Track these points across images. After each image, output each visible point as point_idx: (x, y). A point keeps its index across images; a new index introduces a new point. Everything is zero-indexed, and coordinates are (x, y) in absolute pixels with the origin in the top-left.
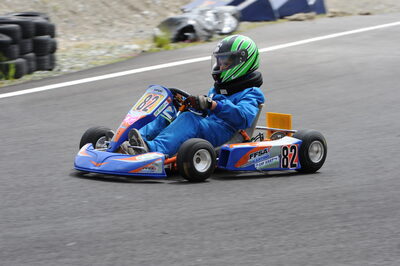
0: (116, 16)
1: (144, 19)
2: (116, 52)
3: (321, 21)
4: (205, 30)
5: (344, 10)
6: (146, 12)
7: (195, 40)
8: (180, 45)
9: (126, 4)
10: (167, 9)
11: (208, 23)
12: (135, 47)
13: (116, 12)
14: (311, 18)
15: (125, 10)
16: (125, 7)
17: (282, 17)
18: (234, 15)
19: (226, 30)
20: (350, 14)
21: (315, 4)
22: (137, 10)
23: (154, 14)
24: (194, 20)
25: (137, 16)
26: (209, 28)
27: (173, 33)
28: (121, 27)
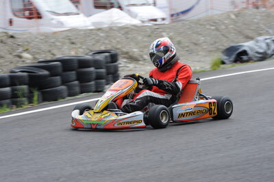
4: (257, 52)
7: (247, 61)
9: (243, 34)
26: (261, 51)
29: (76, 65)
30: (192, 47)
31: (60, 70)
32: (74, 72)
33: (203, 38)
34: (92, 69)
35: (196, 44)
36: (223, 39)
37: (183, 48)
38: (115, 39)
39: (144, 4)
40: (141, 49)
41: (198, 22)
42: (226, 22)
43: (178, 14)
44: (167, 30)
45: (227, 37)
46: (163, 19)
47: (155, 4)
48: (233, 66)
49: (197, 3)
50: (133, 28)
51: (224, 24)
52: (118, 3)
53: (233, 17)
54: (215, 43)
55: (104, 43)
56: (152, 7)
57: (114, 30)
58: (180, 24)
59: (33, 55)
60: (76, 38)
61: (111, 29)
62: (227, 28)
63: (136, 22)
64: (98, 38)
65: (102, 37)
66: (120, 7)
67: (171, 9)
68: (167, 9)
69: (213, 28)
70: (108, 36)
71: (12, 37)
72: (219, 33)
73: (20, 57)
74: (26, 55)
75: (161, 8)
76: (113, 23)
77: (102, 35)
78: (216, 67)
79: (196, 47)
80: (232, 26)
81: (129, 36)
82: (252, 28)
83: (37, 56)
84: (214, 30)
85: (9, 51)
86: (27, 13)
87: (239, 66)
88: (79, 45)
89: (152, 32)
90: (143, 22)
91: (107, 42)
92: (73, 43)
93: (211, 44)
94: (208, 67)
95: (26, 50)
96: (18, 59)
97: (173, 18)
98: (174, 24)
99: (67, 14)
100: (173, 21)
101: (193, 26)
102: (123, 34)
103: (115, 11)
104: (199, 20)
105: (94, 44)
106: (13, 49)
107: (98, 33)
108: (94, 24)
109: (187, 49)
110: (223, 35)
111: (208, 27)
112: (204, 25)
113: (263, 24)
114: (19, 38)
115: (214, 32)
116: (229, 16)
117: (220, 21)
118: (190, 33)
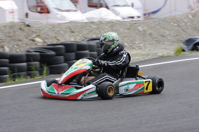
29: (75, 48)
30: (160, 38)
31: (64, 51)
32: (73, 53)
33: (168, 32)
34: (87, 52)
35: (163, 36)
36: (183, 33)
37: (153, 38)
38: (103, 30)
39: (125, 6)
40: (123, 39)
41: (165, 20)
42: (185, 20)
43: (149, 14)
44: (142, 25)
45: (186, 32)
46: (139, 17)
47: (132, 5)
48: (191, 53)
49: (164, 6)
50: (117, 22)
51: (183, 22)
52: (106, 4)
53: (190, 17)
54: (177, 35)
55: (95, 33)
56: (130, 8)
57: (103, 24)
58: (151, 21)
59: (43, 40)
60: (75, 29)
61: (101, 22)
62: (186, 25)
63: (119, 18)
64: (91, 29)
65: (94, 28)
66: (107, 7)
67: (145, 10)
68: (141, 10)
69: (176, 24)
70: (98, 28)
71: (28, 26)
72: (179, 28)
73: (33, 41)
74: (38, 39)
75: (137, 9)
76: (101, 18)
77: (94, 27)
78: (178, 53)
79: (162, 38)
80: (189, 24)
81: (114, 28)
83: (46, 41)
84: (176, 26)
85: (25, 36)
86: (39, 9)
87: (195, 53)
88: (77, 34)
89: (131, 26)
90: (124, 19)
91: (97, 32)
92: (72, 32)
93: (174, 37)
94: (172, 53)
95: (38, 36)
96: (32, 42)
97: (146, 16)
98: (147, 21)
99: (68, 11)
100: (146, 19)
101: (161, 22)
102: (110, 27)
103: (103, 9)
104: (165, 18)
105: (88, 34)
106: (28, 35)
107: (92, 25)
108: (88, 18)
109: (156, 39)
110: (183, 30)
111: (172, 24)
112: (170, 22)
114: (33, 27)
115: (176, 28)
116: (188, 16)
117: (181, 19)
118: (158, 28)
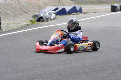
0: (19, 14)
1: (28, 15)
2: (19, 25)
3: (81, 15)
4: (46, 18)
5: (88, 12)
6: (28, 13)
7: (43, 21)
8: (38, 23)
9: (22, 10)
10: (35, 12)
11: (47, 16)
12: (25, 23)
13: (19, 13)
14: (78, 14)
15: (22, 12)
16: (22, 11)
17: (69, 14)
18: (54, 14)
19: (52, 18)
20: (90, 13)
21: (79, 10)
22: (26, 12)
23: (31, 13)
24: (43, 15)
25: (26, 14)
27: (36, 19)
28: (21, 17)
33: (9, 11)
35: (6, 13)
36: (16, 12)
37: (2, 15)
42: (15, 5)
53: (17, 3)
62: (16, 7)
69: (11, 7)
72: (13, 9)
79: (7, 15)
80: (17, 7)
82: (25, 8)
87: (41, 23)
93: (12, 14)
101: (4, 5)
104: (5, 3)
109: (4, 15)
110: (15, 10)
111: (9, 6)
113: (29, 7)
115: (12, 9)
116: (16, 2)
117: (13, 4)
118: (3, 8)
